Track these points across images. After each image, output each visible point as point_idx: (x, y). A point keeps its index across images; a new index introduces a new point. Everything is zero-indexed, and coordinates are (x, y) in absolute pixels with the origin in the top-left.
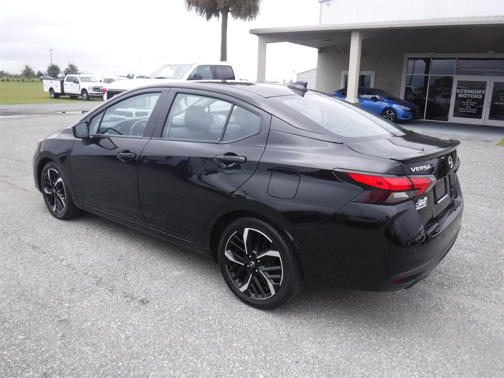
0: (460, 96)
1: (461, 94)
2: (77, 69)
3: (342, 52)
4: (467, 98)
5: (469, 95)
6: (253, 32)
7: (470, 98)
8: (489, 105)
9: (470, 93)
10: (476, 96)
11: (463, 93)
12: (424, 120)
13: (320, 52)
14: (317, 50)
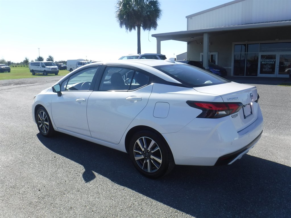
0: (263, 63)
1: (263, 61)
2: (53, 58)
3: (200, 43)
4: (266, 64)
5: (267, 62)
6: (153, 36)
7: (268, 64)
8: (278, 66)
9: (268, 61)
10: (271, 63)
11: (264, 61)
12: (245, 76)
13: (188, 44)
14: (187, 43)
